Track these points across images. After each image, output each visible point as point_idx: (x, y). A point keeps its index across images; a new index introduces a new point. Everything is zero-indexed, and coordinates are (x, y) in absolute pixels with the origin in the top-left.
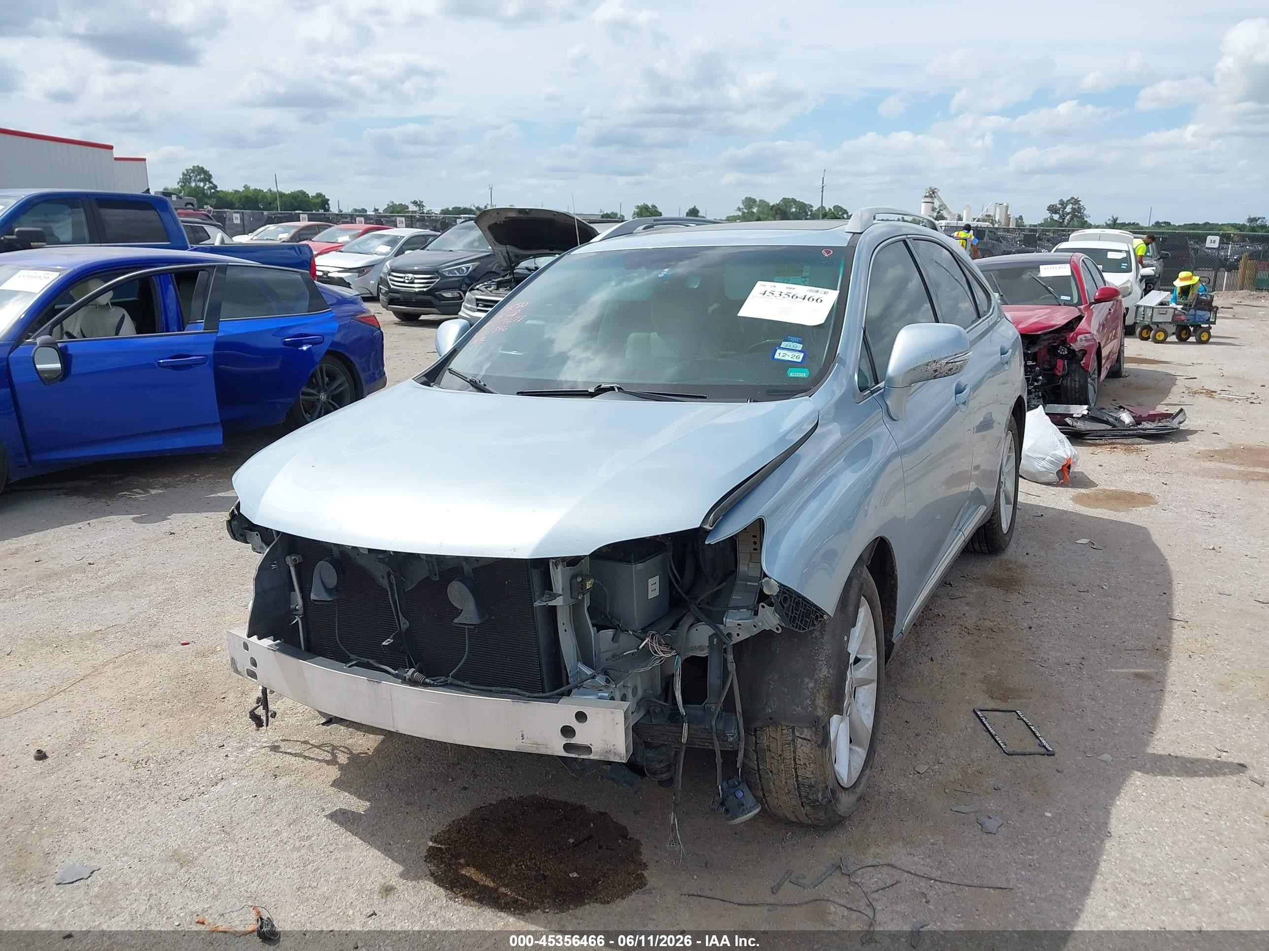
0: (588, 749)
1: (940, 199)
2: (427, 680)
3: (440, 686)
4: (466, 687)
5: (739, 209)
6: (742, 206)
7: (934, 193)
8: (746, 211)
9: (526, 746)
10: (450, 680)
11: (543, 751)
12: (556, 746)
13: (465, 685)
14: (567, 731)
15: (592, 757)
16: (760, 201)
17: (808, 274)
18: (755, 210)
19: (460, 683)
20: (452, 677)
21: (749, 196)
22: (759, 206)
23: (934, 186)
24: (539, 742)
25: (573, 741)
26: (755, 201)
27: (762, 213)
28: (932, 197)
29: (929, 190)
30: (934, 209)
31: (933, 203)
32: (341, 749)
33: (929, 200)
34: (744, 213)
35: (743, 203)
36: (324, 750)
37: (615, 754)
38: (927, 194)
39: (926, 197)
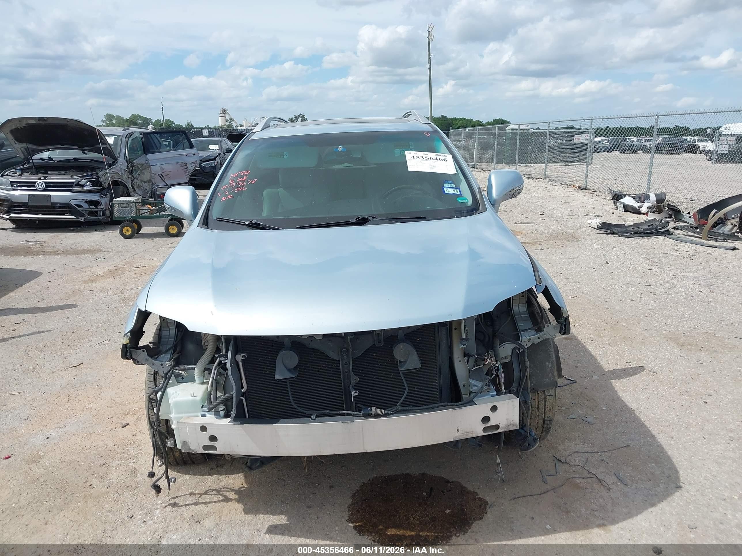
0: (497, 427)
1: (229, 115)
2: (386, 412)
3: (395, 413)
4: (410, 410)
5: (103, 121)
6: (104, 119)
7: (225, 111)
8: (108, 122)
9: (460, 436)
10: (400, 408)
11: (471, 436)
12: (478, 430)
13: (409, 409)
14: (486, 419)
15: (499, 431)
16: (117, 116)
17: (413, 147)
18: (114, 122)
19: (407, 408)
20: (400, 405)
21: (109, 113)
22: (116, 119)
23: (224, 108)
24: (468, 431)
25: (489, 424)
26: (113, 116)
27: (119, 123)
28: (224, 114)
29: (222, 109)
30: (227, 121)
31: (225, 117)
32: (222, 490)
33: (223, 115)
34: (107, 124)
35: (105, 118)
36: (212, 495)
37: (513, 425)
38: (221, 112)
39: (221, 113)
